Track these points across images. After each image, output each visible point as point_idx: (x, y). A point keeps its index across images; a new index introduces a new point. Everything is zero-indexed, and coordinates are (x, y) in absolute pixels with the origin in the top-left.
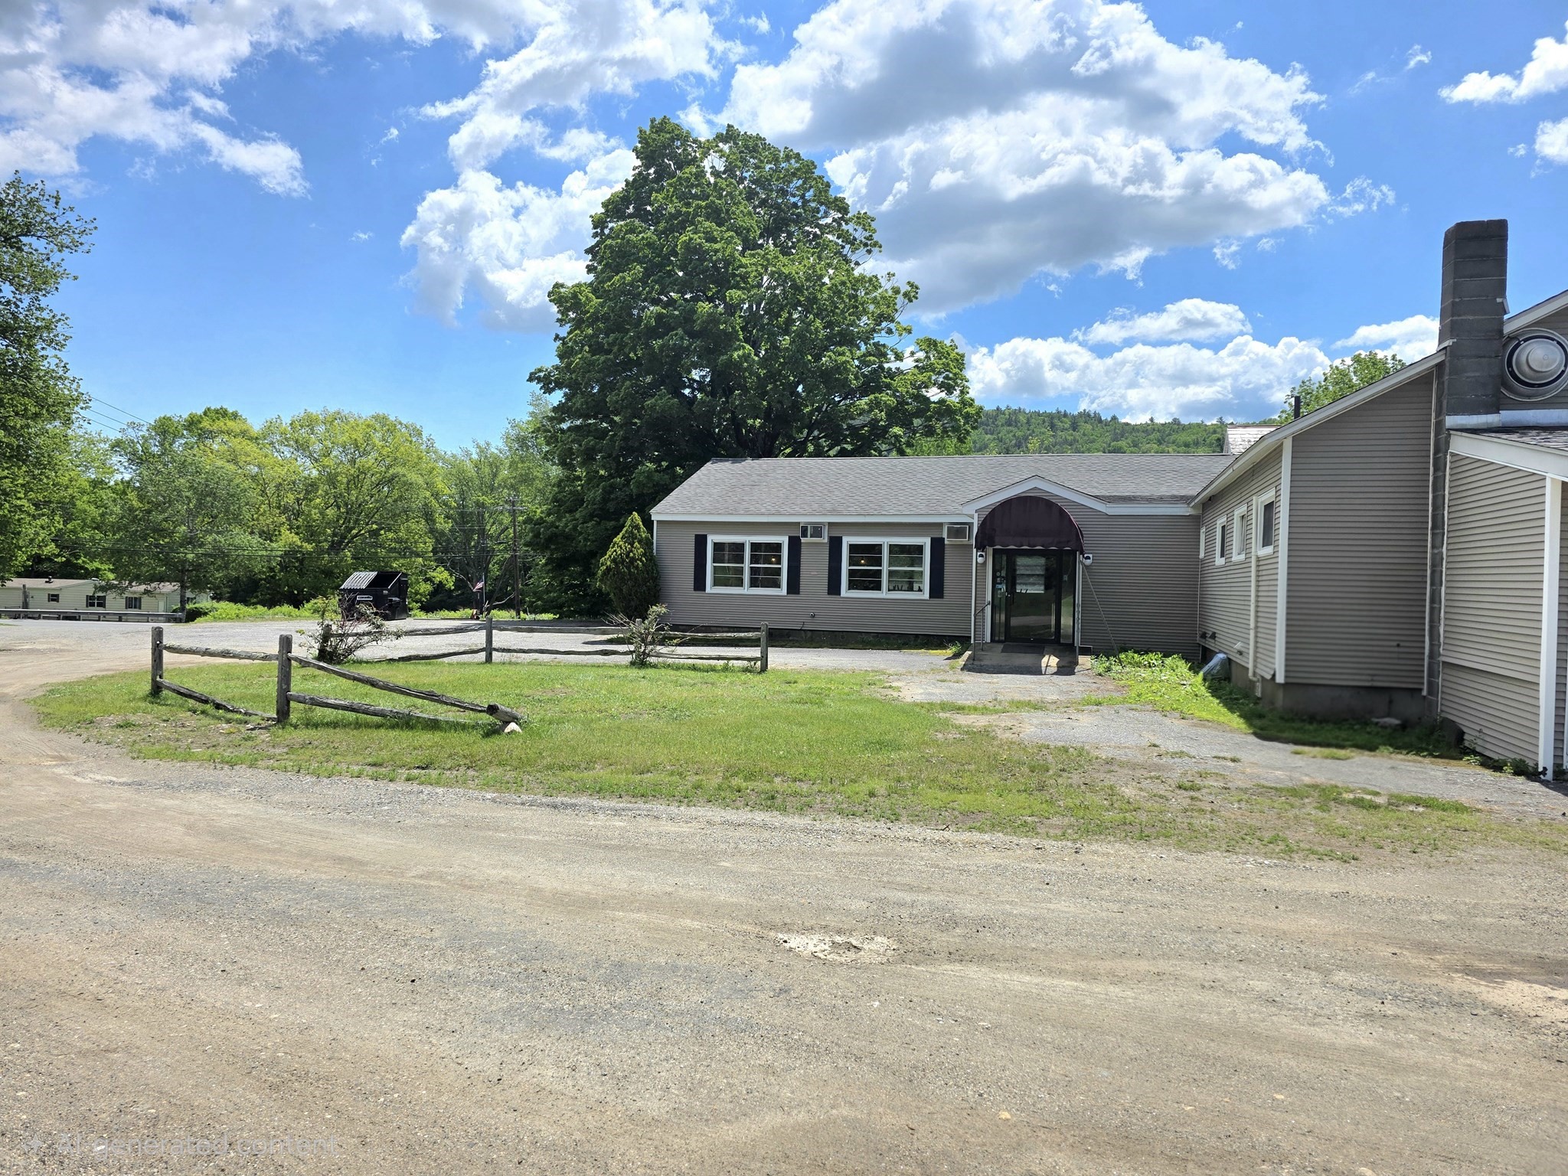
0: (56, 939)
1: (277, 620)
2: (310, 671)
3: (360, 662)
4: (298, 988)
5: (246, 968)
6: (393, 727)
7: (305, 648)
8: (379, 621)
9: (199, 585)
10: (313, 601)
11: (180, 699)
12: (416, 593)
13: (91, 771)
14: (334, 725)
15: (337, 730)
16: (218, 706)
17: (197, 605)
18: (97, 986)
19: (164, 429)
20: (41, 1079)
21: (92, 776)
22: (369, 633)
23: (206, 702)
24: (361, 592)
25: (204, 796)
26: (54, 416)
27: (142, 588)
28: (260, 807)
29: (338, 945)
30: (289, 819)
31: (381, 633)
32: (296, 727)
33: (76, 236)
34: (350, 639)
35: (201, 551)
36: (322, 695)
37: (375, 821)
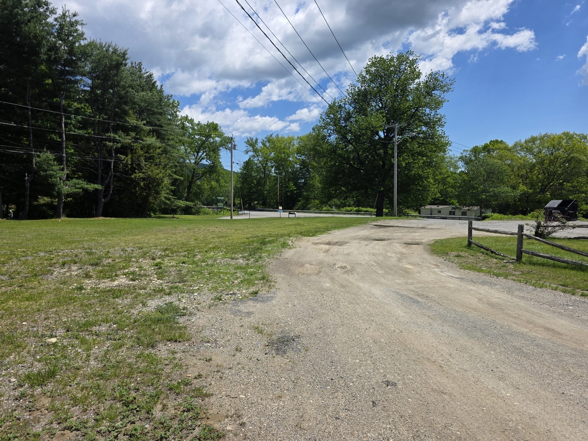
0: (428, 335)
1: (517, 220)
2: (530, 241)
3: (554, 238)
4: (528, 392)
5: (502, 372)
6: (573, 269)
7: (529, 230)
8: (564, 221)
9: (487, 207)
10: (532, 213)
11: (478, 248)
12: (581, 210)
13: (446, 271)
14: (543, 265)
15: (544, 267)
16: (492, 252)
17: (486, 214)
18: (441, 360)
19: (475, 151)
20: (418, 396)
21: (446, 273)
22: (559, 226)
23: (488, 250)
24: (555, 209)
25: (486, 287)
26: (440, 150)
27: (467, 208)
28: (509, 297)
29: (548, 375)
30: (522, 304)
31: (565, 226)
32: (525, 264)
33: (449, 86)
34: (550, 228)
35: (488, 194)
36: (537, 251)
37: (565, 313)
